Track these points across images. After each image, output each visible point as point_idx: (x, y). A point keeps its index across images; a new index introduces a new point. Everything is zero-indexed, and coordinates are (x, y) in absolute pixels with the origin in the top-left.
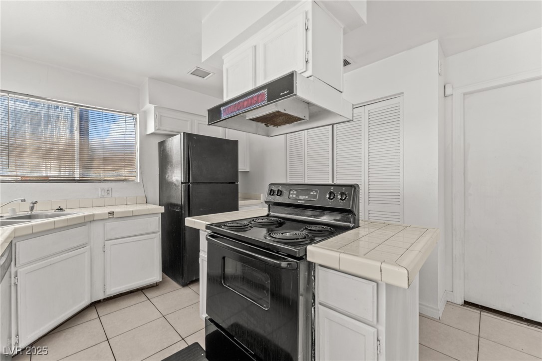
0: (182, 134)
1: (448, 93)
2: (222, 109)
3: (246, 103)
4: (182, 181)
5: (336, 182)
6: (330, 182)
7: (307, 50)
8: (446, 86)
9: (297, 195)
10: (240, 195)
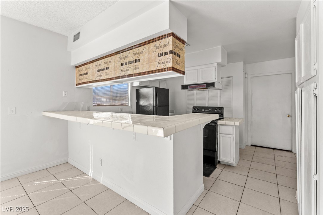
0: (154, 88)
1: (246, 76)
2: (189, 86)
3: (198, 86)
4: (154, 105)
5: (208, 106)
6: (206, 106)
7: (216, 76)
8: (246, 74)
9: (205, 110)
10: (169, 112)
